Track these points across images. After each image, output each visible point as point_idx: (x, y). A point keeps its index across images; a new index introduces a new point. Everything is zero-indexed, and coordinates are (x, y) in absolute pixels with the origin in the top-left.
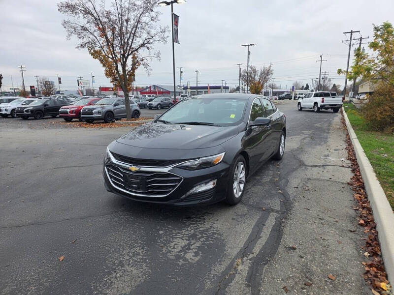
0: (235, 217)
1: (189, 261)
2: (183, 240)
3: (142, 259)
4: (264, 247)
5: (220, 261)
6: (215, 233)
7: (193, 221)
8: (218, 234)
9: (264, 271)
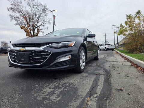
0: (82, 77)
1: (52, 101)
2: (50, 89)
3: (17, 101)
4: (102, 90)
5: (75, 99)
6: (71, 85)
7: (57, 80)
8: (73, 85)
9: (107, 104)
